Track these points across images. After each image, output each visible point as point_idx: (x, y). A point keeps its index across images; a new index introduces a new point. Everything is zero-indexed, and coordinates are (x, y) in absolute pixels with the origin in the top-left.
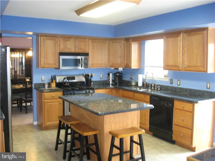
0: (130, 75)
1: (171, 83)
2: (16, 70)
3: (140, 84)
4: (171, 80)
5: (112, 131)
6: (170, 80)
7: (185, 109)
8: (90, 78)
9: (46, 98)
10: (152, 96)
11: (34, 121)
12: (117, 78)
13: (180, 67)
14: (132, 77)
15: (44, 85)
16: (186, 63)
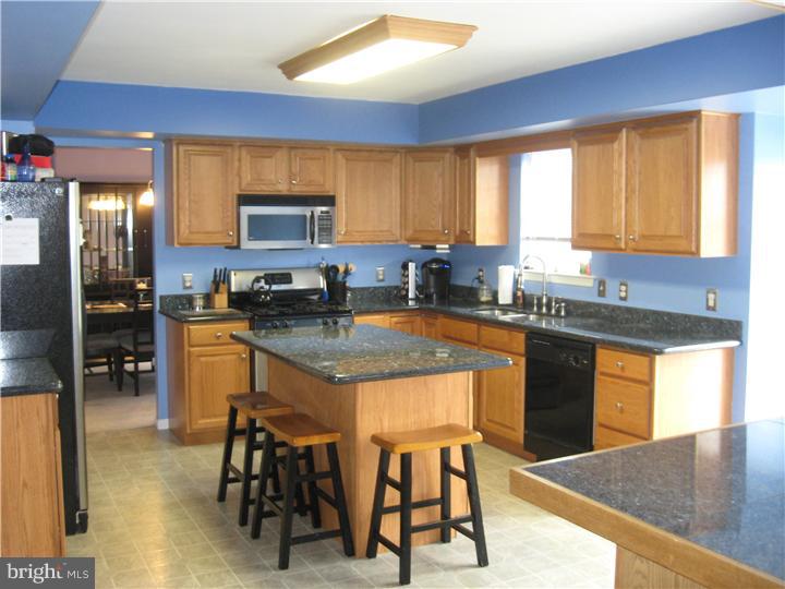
0: (477, 270)
1: (602, 294)
2: (103, 254)
3: (505, 297)
4: (602, 283)
5: (382, 433)
6: (597, 285)
7: (627, 374)
8: (340, 278)
9: (194, 341)
10: (533, 335)
11: (158, 418)
12: (432, 278)
13: (620, 239)
14: (481, 273)
15: (190, 300)
16: (637, 228)
